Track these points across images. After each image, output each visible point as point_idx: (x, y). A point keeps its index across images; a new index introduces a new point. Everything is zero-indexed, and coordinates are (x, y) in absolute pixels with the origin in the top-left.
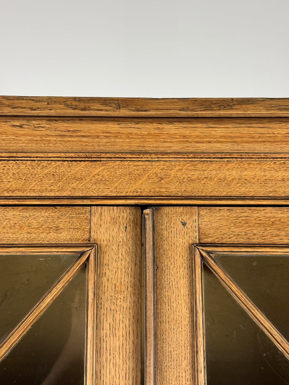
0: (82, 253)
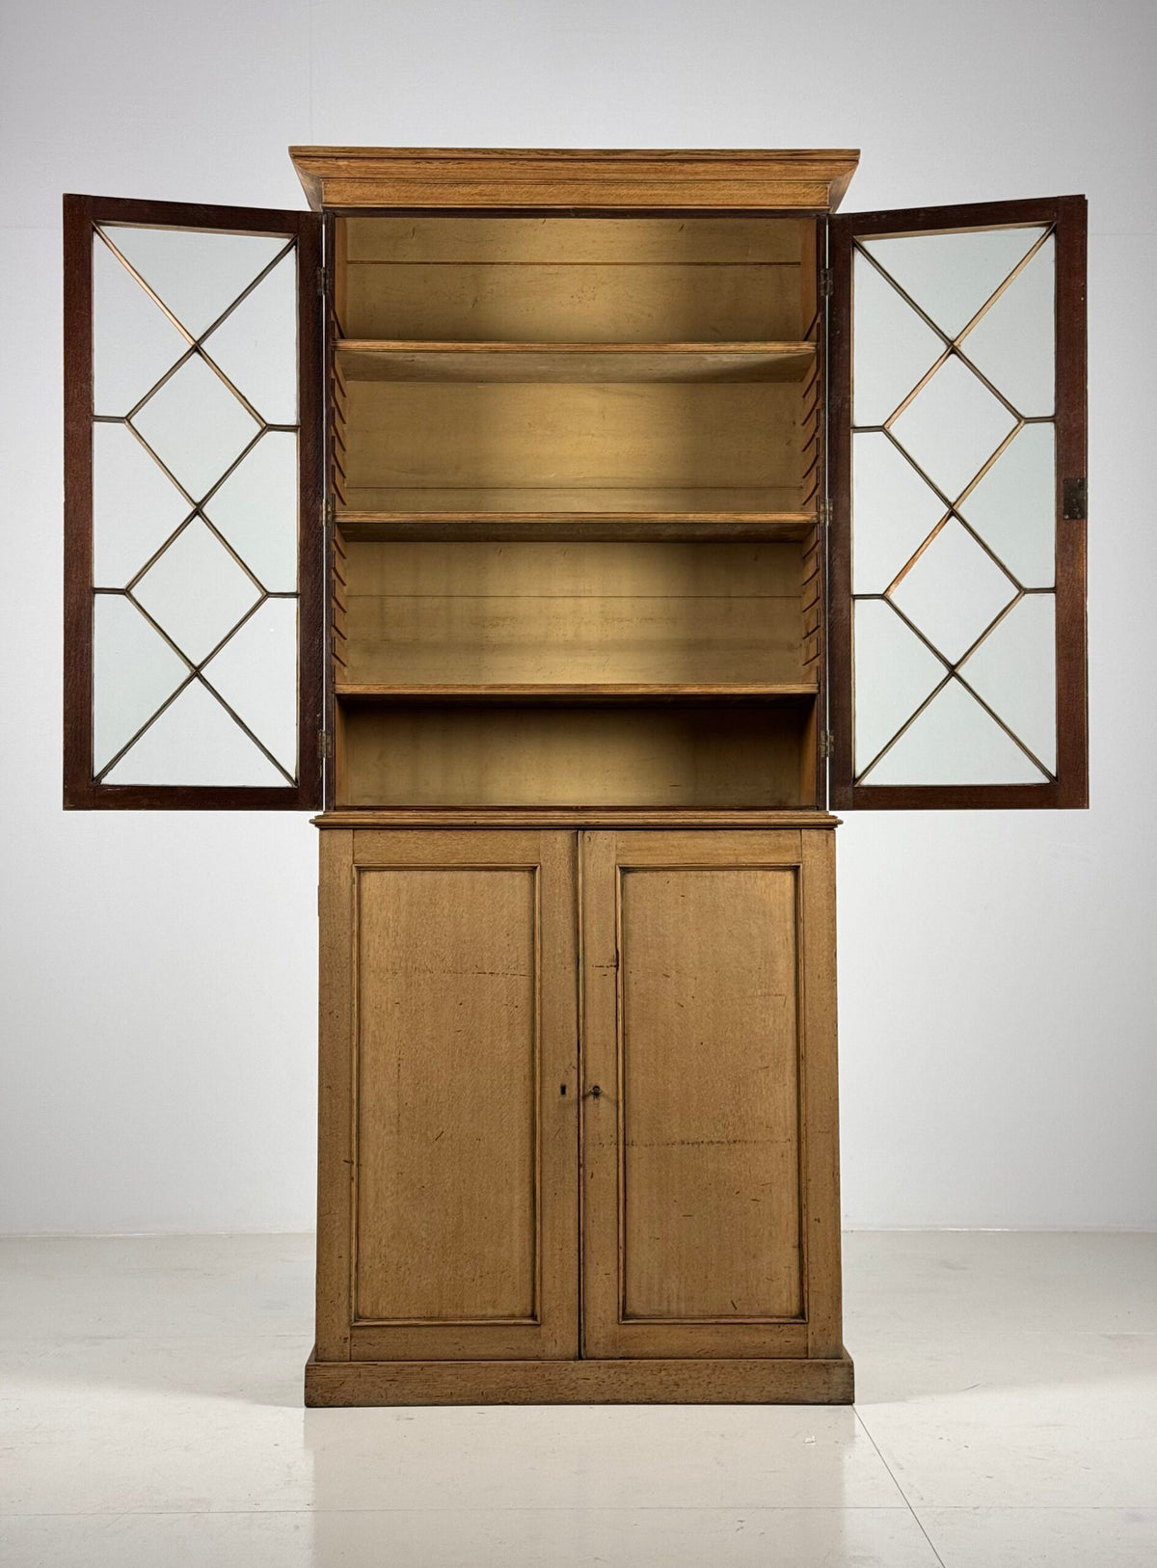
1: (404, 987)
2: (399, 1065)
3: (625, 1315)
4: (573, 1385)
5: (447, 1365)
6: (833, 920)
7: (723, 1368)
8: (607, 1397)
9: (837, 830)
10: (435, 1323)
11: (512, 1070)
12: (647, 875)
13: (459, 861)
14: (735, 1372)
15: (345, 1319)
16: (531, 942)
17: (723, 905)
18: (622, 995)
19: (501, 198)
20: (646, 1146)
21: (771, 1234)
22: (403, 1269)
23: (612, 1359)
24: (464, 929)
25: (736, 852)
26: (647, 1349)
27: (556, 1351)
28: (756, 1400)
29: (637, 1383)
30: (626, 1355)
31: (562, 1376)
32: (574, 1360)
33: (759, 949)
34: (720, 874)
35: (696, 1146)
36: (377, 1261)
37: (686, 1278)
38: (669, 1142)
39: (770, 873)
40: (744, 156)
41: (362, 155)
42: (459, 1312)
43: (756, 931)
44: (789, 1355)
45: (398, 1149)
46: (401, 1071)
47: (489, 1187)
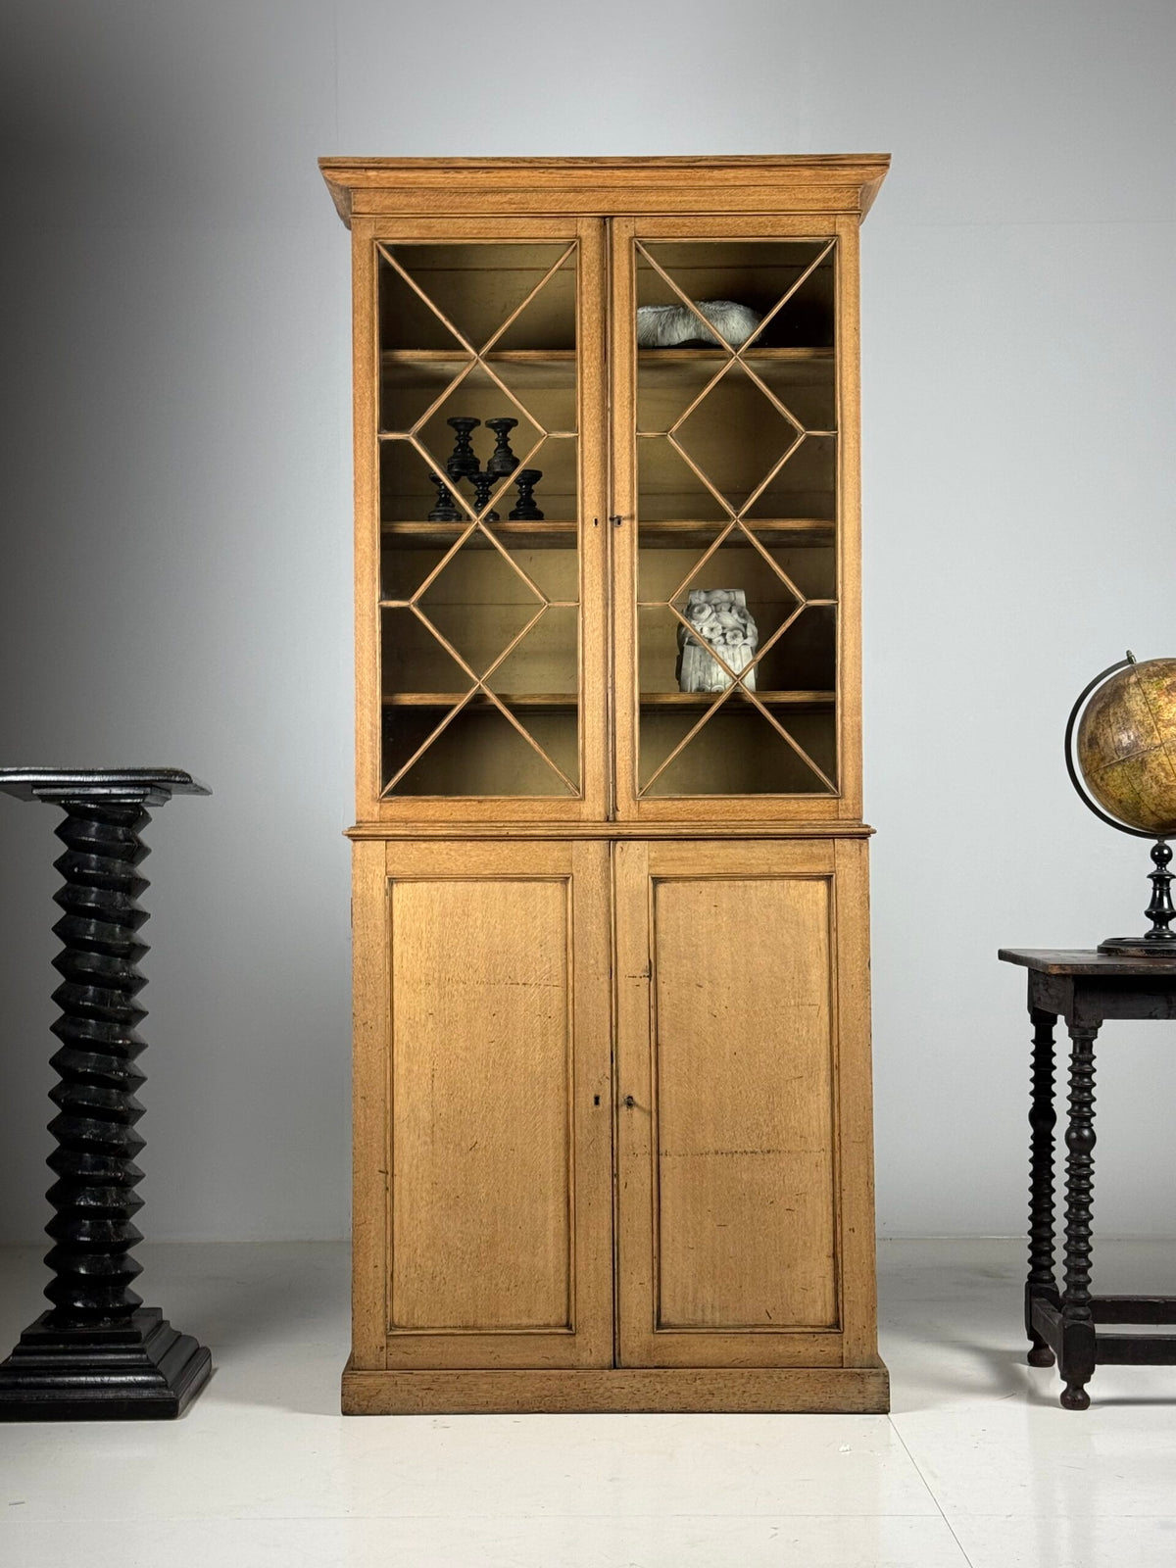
0: (573, 242)
1: (438, 998)
2: (433, 1076)
3: (659, 1324)
4: (608, 1394)
5: (482, 1374)
6: (867, 929)
7: (758, 1377)
8: (643, 1406)
9: (871, 839)
10: (471, 1332)
11: (545, 1081)
12: (680, 884)
13: (491, 872)
14: (770, 1381)
15: (382, 1328)
16: (564, 953)
17: (756, 914)
18: (655, 1006)
19: (530, 206)
20: (680, 1156)
21: (805, 1243)
22: (438, 1279)
23: (646, 1368)
24: (497, 940)
25: (769, 862)
26: (682, 1359)
27: (591, 1360)
28: (791, 1409)
29: (672, 1392)
30: (661, 1364)
31: (597, 1385)
32: (609, 1369)
33: (792, 959)
34: (753, 883)
35: (730, 1155)
36: (413, 1270)
37: (720, 1288)
38: (703, 1151)
39: (803, 883)
40: (775, 162)
41: (391, 165)
42: (494, 1322)
43: (789, 941)
44: (824, 1365)
45: (432, 1160)
46: (435, 1081)
47: (523, 1197)
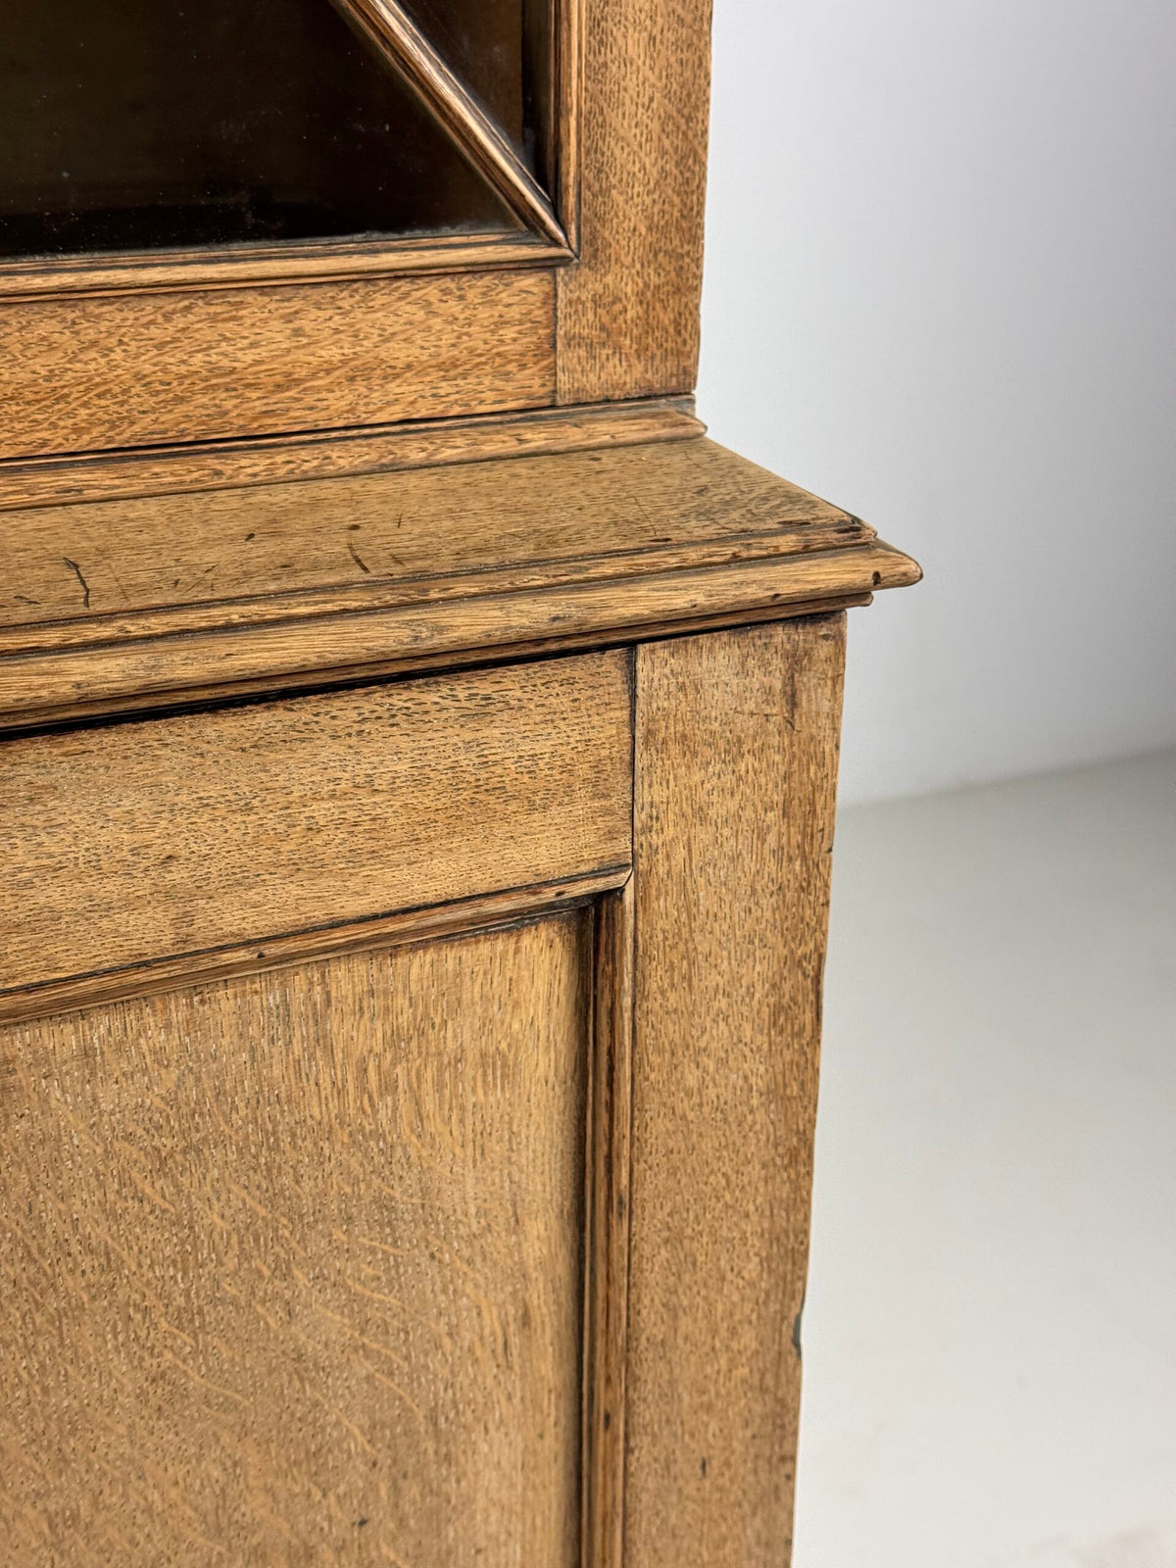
33: (354, 1425)
